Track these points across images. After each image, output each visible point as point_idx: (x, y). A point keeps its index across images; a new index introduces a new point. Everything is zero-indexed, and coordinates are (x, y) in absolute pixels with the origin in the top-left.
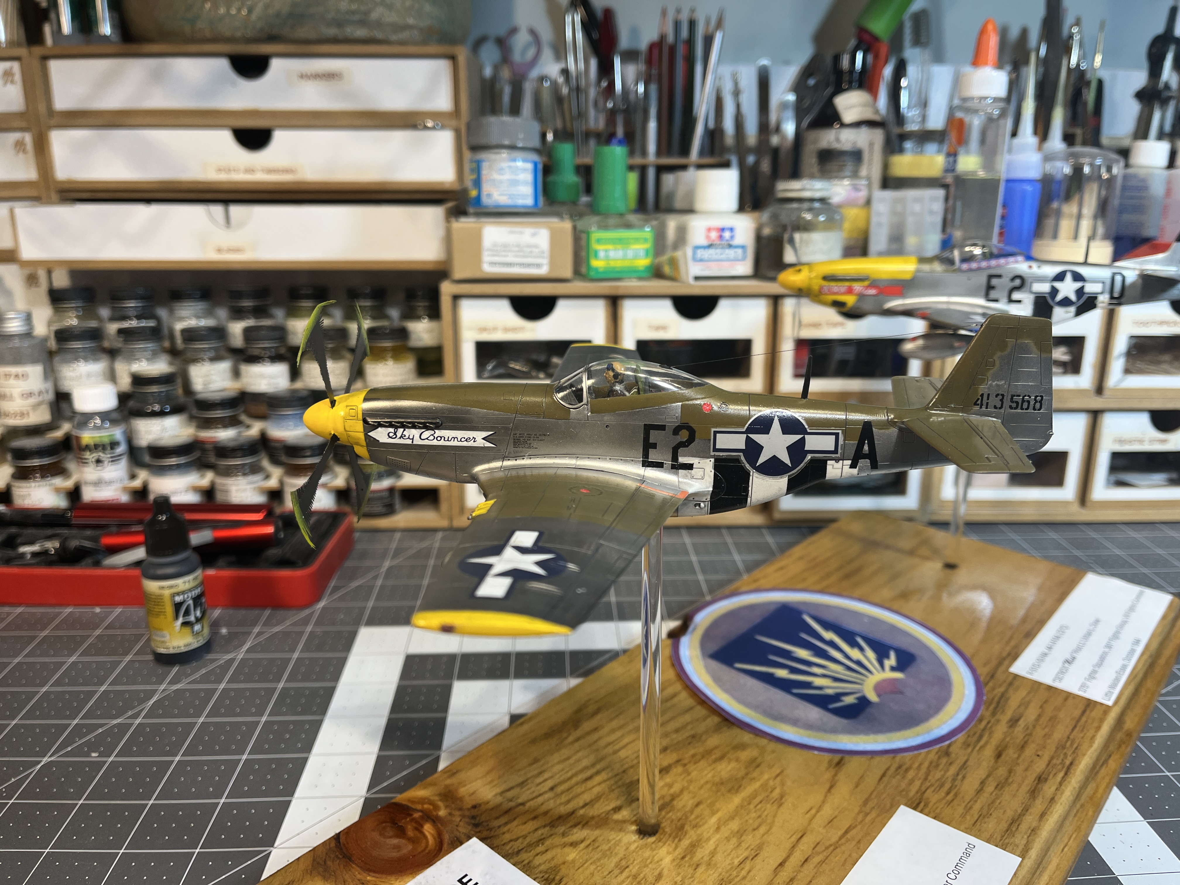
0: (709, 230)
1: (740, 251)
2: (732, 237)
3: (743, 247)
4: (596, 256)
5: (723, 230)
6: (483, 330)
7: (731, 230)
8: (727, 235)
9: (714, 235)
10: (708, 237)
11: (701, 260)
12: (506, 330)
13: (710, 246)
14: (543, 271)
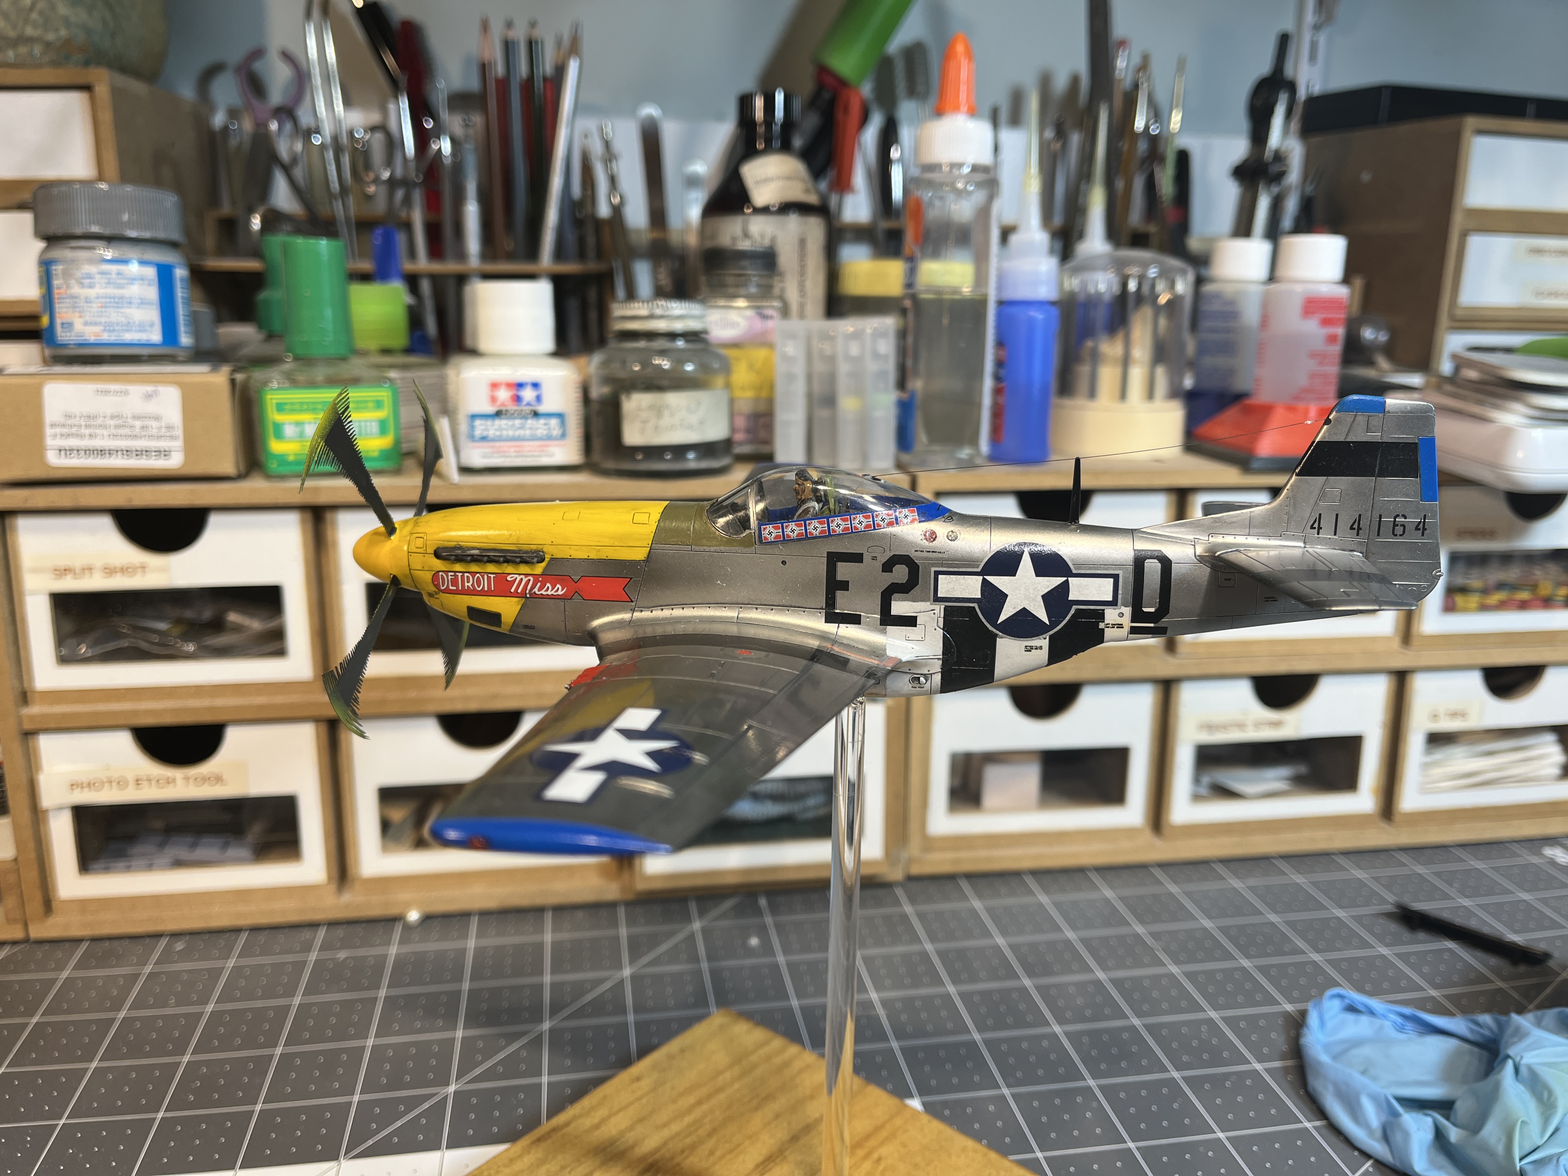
0: (495, 386)
1: (554, 422)
2: (539, 398)
3: (560, 416)
4: (279, 435)
5: (520, 386)
6: (63, 572)
7: (536, 385)
8: (528, 394)
9: (504, 395)
10: (493, 399)
11: (484, 439)
12: (110, 571)
13: (498, 414)
14: (174, 462)
